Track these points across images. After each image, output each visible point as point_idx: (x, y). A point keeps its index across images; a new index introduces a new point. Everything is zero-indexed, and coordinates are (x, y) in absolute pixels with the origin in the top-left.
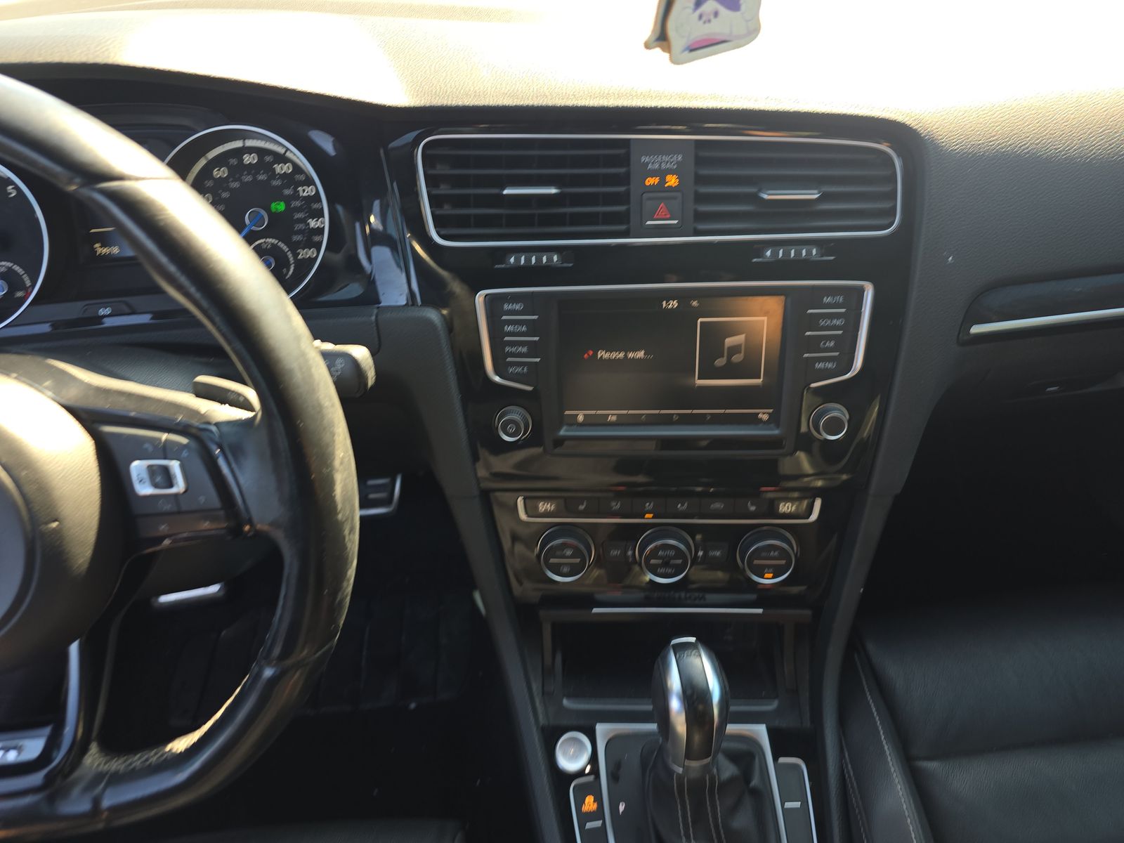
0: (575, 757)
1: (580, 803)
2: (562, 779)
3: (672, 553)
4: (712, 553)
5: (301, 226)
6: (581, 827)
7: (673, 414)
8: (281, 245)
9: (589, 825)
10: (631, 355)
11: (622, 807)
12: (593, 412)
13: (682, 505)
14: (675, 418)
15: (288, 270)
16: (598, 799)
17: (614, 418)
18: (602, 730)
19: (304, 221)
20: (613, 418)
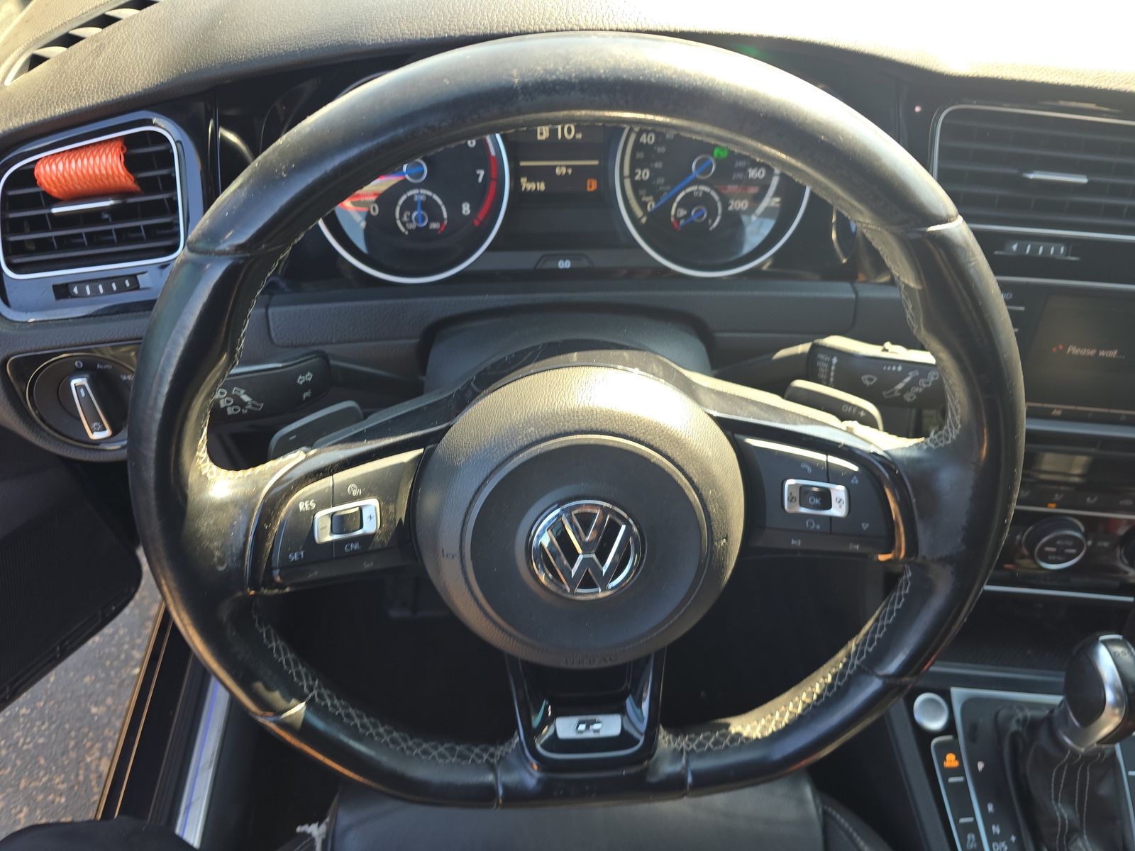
0: (935, 717)
1: (942, 759)
2: (924, 737)
3: (1070, 543)
4: (1100, 544)
5: (740, 176)
6: (945, 781)
7: (1121, 414)
8: (714, 194)
9: (952, 780)
10: (1102, 353)
11: (981, 766)
12: (1039, 405)
13: (1092, 498)
14: (1123, 418)
15: (713, 221)
16: (959, 758)
17: (1059, 413)
18: (957, 693)
19: (744, 170)
20: (1057, 413)
